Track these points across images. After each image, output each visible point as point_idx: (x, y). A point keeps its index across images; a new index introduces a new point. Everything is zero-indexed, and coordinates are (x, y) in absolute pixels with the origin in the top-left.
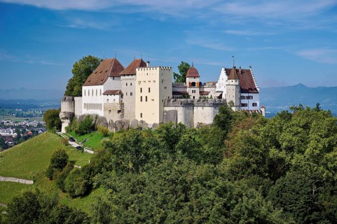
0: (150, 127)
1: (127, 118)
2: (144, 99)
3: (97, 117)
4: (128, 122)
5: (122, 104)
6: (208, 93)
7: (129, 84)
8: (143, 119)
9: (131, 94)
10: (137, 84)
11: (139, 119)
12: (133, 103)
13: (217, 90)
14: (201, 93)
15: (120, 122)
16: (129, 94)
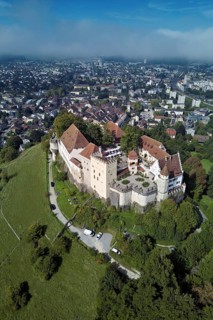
0: (101, 198)
1: (86, 183)
2: (96, 178)
4: (86, 186)
5: (82, 173)
6: (143, 171)
7: (86, 163)
8: (96, 190)
10: (91, 166)
11: (93, 188)
12: (89, 176)
14: (139, 168)
15: (81, 185)
16: (86, 169)
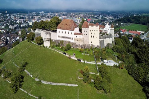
0: (96, 47)
1: (85, 43)
2: (93, 37)
3: (69, 42)
4: (86, 45)
6: (102, 31)
7: (86, 31)
8: (92, 44)
9: (87, 35)
10: (89, 31)
11: (91, 44)
13: (104, 30)
16: (86, 34)
